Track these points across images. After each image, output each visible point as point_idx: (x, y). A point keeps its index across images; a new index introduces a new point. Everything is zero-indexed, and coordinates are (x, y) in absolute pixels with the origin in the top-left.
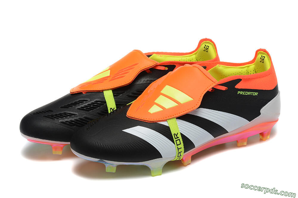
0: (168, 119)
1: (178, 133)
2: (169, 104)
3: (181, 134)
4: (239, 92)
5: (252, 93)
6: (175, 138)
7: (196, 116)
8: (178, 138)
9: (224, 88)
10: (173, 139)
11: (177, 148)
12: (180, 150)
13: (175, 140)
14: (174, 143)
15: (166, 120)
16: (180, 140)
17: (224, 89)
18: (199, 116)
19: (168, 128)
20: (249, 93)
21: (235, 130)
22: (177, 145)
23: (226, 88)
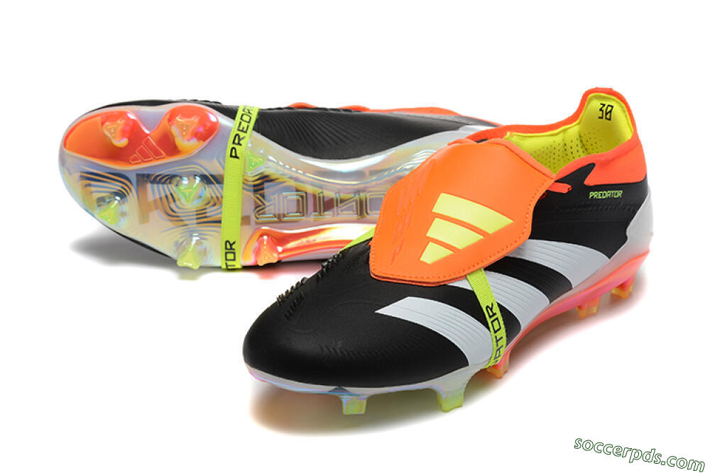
0: (469, 274)
1: (492, 305)
2: (463, 239)
3: (499, 305)
4: (592, 194)
5: (613, 192)
6: (490, 317)
7: (522, 260)
8: (494, 314)
9: (564, 188)
10: (486, 319)
11: (495, 340)
12: (500, 343)
13: (489, 321)
14: (488, 328)
15: (465, 277)
16: (498, 321)
17: (565, 191)
18: (527, 259)
19: (471, 294)
20: (608, 194)
21: (584, 281)
22: (495, 332)
23: (570, 187)
